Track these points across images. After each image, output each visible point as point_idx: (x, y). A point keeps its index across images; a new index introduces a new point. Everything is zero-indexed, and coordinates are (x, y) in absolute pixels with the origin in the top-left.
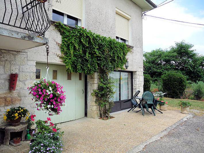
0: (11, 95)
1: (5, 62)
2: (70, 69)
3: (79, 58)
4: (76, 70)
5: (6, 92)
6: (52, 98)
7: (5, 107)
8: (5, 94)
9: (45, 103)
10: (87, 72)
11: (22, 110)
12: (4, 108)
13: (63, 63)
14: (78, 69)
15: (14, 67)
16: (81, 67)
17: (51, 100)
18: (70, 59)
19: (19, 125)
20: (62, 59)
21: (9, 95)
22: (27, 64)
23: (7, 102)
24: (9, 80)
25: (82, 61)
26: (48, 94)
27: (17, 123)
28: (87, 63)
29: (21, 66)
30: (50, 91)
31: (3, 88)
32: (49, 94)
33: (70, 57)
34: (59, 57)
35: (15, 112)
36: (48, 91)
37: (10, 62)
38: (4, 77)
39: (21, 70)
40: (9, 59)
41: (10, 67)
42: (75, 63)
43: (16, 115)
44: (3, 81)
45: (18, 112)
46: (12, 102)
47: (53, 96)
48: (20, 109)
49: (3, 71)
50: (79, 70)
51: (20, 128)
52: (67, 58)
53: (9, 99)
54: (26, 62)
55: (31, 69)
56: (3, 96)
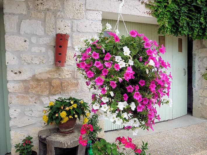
0: (59, 75)
1: (45, 14)
2: (167, 25)
3: (183, 5)
4: (178, 29)
5: (50, 69)
6: (133, 82)
7: (51, 97)
8: (49, 72)
9: (112, 94)
10: (198, 33)
11: (75, 106)
12: (49, 98)
13: (153, 16)
14: (182, 27)
15: (62, 24)
16: (188, 24)
17: (130, 88)
18: (165, 7)
19: (72, 132)
20: (150, 8)
21: (56, 76)
22: (86, 18)
23: (53, 87)
24: (54, 47)
25: (190, 10)
26: (117, 66)
27: (68, 130)
28: (199, 15)
29: (75, 21)
30: (126, 59)
31: (44, 62)
32: (121, 67)
33: (166, 4)
34: (144, 5)
35: (62, 108)
36: (118, 59)
37: (55, 13)
38: (45, 42)
39: (75, 29)
40: (52, 8)
41: (56, 22)
42: (175, 15)
43: (63, 114)
44: (43, 50)
45: (67, 108)
46: (61, 87)
47: (135, 75)
48: (72, 103)
49: (42, 30)
50: (183, 30)
51: (72, 142)
52: (160, 7)
53: (55, 82)
54: (84, 13)
55: (93, 26)
56: (45, 76)
